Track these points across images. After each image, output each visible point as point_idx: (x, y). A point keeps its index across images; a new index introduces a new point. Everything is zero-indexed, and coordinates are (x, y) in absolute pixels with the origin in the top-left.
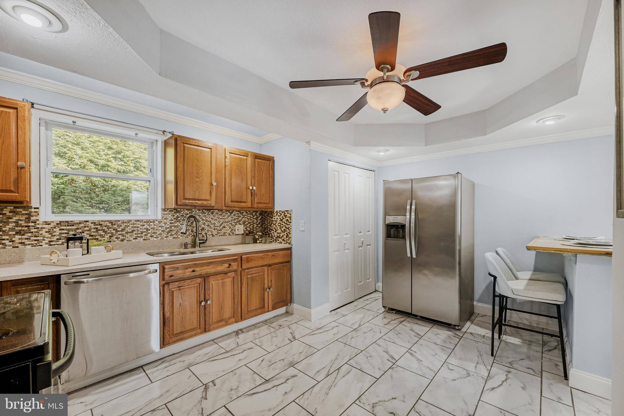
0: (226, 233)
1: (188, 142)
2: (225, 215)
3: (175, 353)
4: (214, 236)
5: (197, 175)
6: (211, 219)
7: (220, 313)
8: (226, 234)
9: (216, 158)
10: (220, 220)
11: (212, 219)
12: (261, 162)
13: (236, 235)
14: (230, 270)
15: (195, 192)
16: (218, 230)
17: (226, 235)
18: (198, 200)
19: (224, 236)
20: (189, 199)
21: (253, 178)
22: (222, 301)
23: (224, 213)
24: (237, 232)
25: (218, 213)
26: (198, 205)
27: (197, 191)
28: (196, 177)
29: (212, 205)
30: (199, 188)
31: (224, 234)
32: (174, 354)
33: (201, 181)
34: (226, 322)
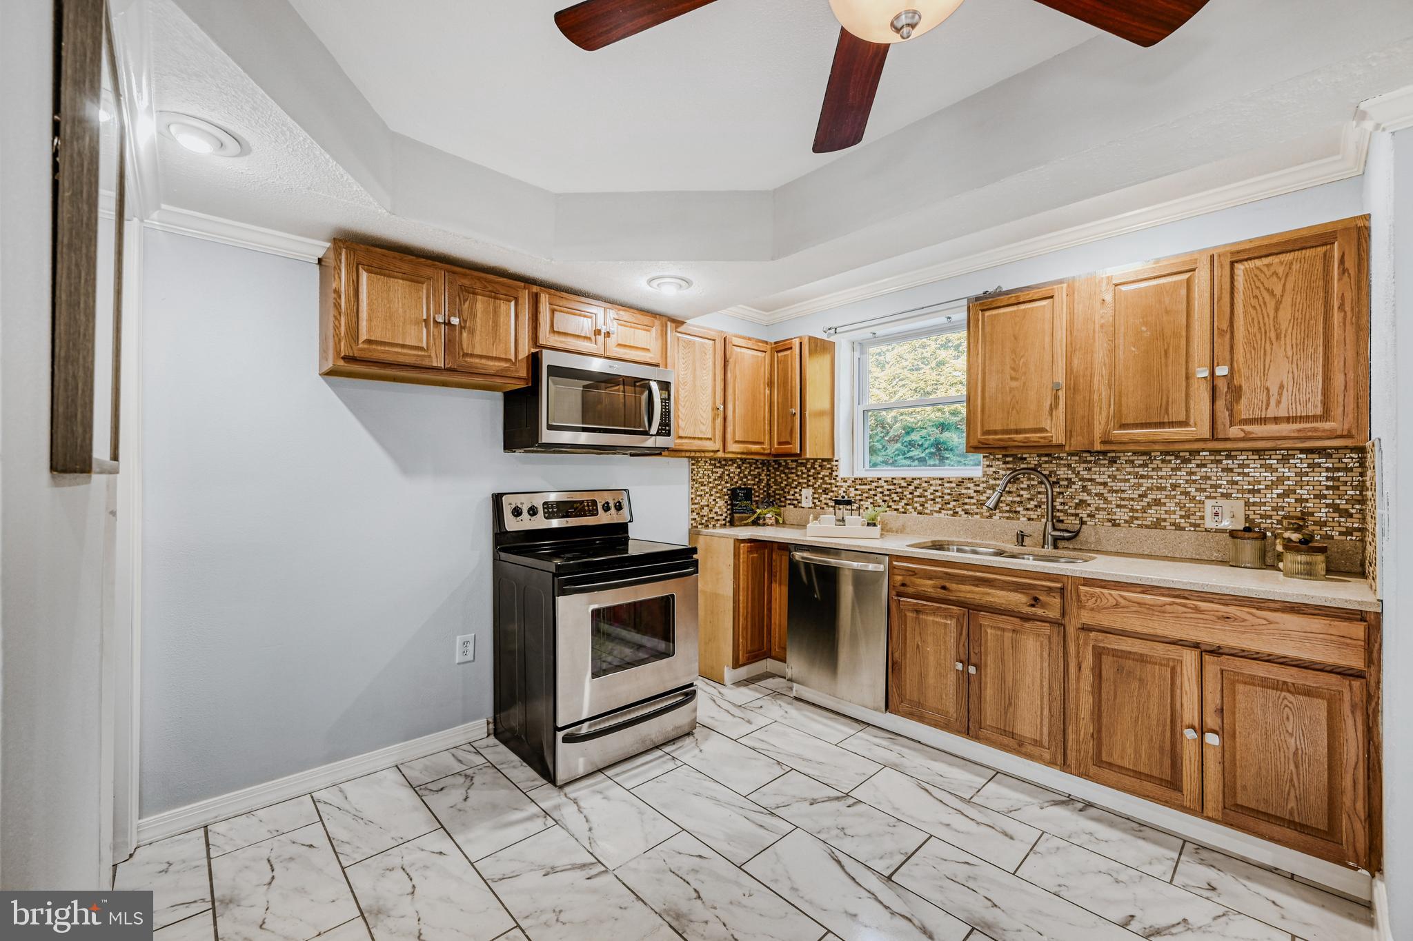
0: (1165, 520)
1: (994, 305)
2: (1160, 465)
3: (922, 741)
4: (1119, 525)
5: (1013, 374)
6: (1109, 477)
7: (1006, 713)
8: (1163, 524)
9: (1071, 313)
10: (1141, 481)
11: (1114, 478)
12: (1268, 266)
13: (1206, 530)
14: (1035, 615)
15: (1008, 413)
16: (1132, 510)
17: (1164, 528)
18: (1017, 432)
19: (1156, 528)
20: (995, 432)
21: (1221, 333)
22: (1011, 684)
23: (1154, 462)
24: (1209, 523)
25: (1132, 462)
26: (1016, 444)
27: (1014, 411)
28: (1012, 379)
29: (1054, 442)
30: (1017, 402)
31: (1157, 525)
32: (920, 742)
33: (1024, 386)
34: (1021, 744)
